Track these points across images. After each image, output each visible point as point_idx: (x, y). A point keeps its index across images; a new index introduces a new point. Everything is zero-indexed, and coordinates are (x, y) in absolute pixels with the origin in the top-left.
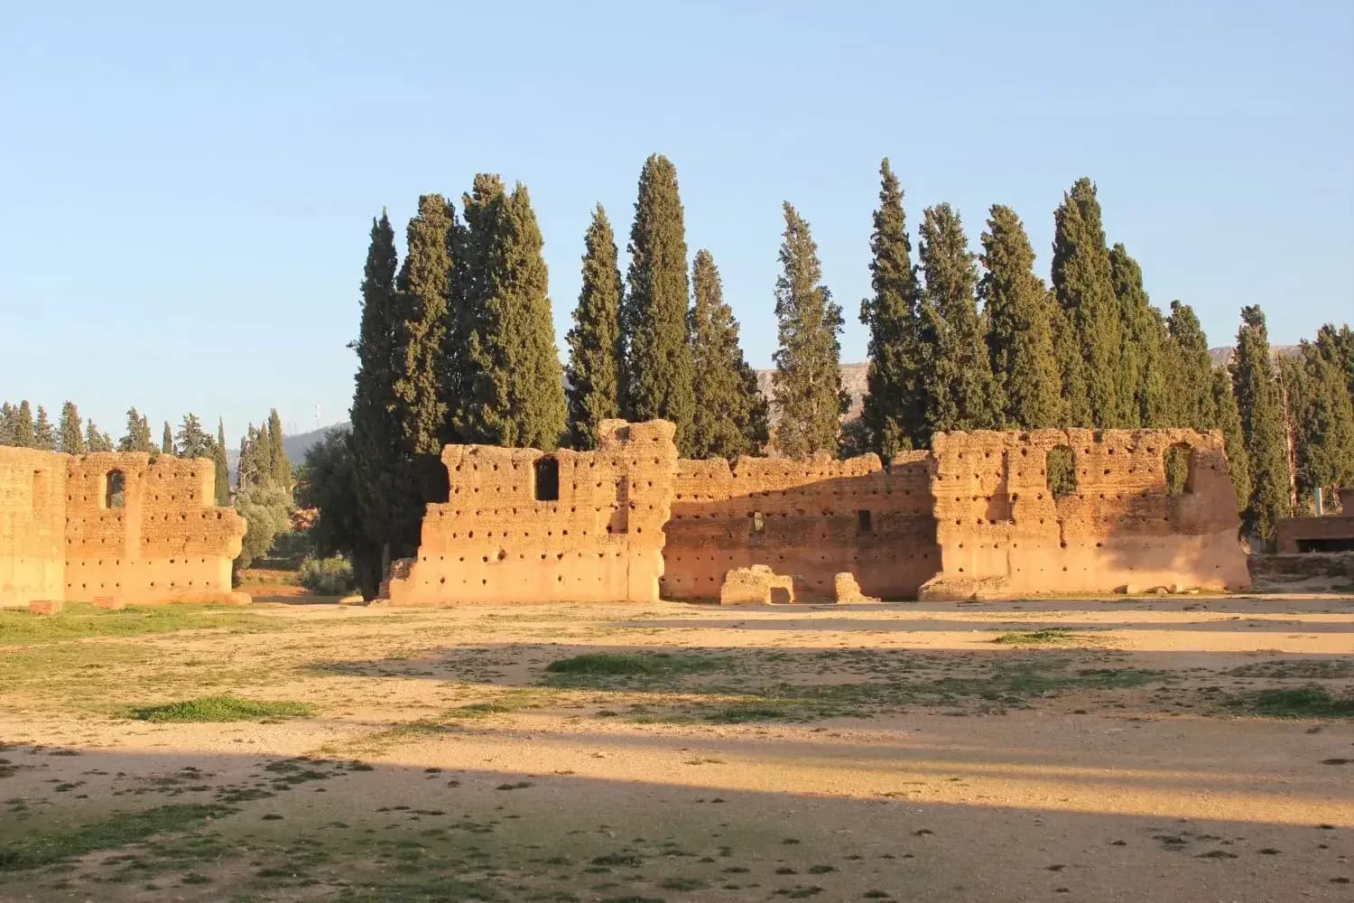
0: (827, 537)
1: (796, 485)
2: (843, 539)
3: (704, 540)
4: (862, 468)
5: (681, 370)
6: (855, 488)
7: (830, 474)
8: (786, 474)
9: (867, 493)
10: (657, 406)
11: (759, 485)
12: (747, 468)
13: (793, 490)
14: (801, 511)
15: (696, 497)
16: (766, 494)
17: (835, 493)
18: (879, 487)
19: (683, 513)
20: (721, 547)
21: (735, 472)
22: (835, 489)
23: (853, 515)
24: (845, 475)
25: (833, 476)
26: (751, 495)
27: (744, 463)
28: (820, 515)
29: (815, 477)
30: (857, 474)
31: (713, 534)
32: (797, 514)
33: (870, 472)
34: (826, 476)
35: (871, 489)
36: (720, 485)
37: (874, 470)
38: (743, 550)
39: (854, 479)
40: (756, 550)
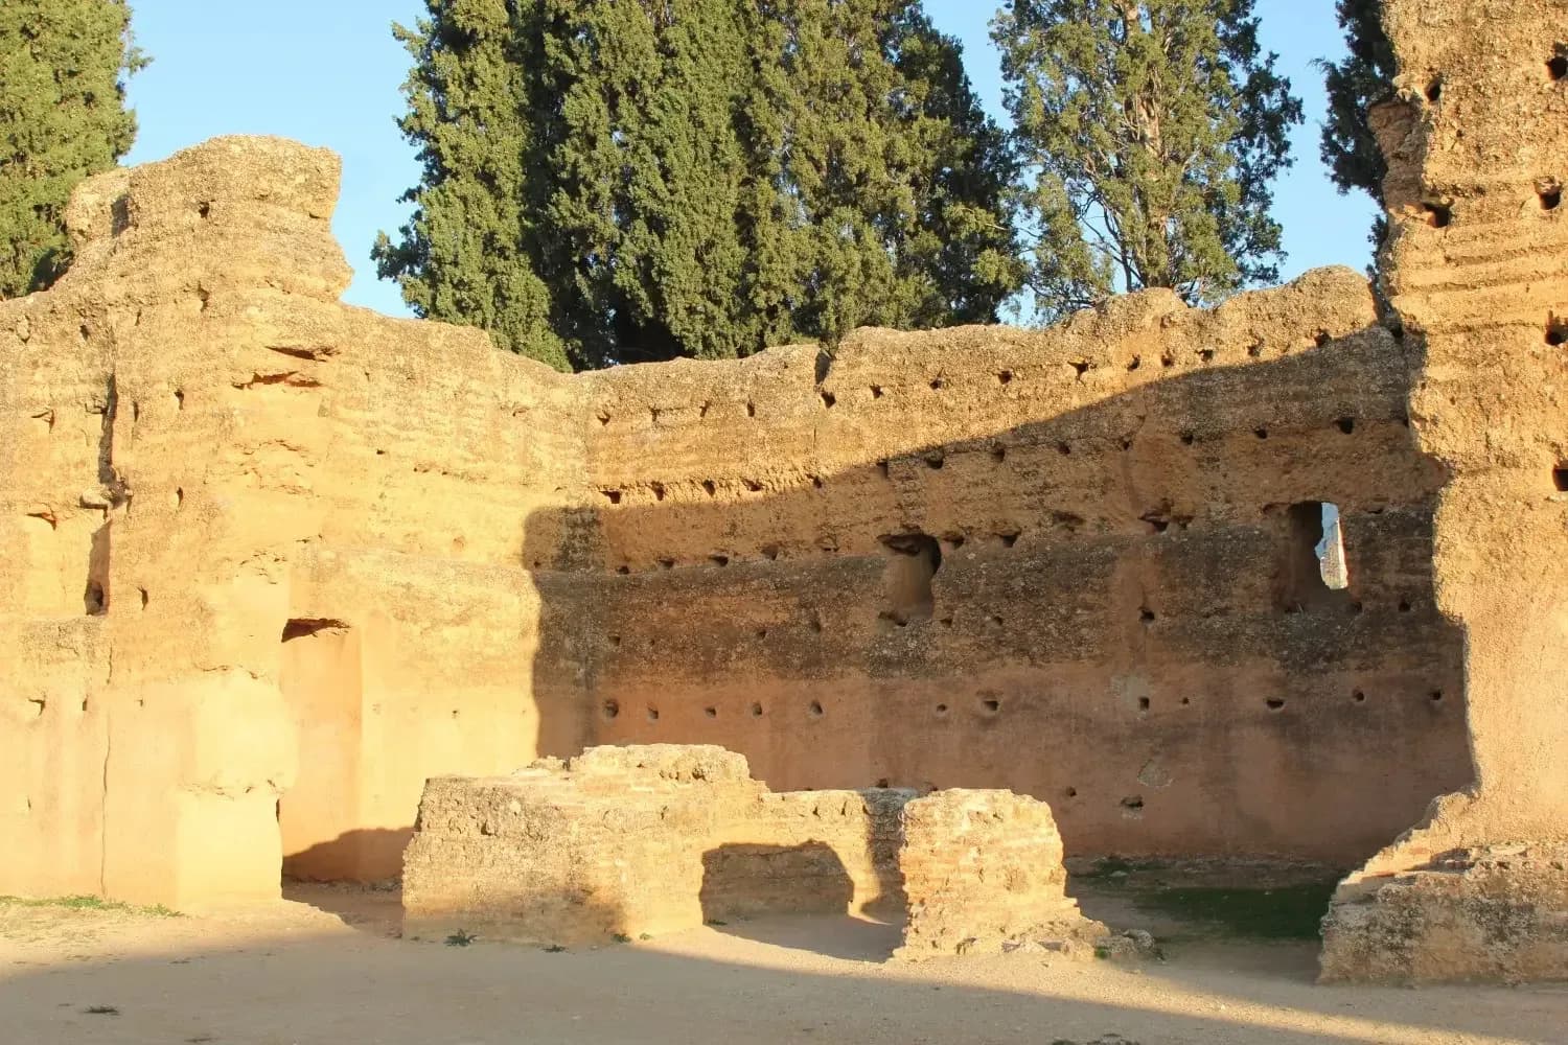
0: (1161, 620)
1: (1040, 412)
2: (1217, 623)
3: (731, 642)
4: (1290, 324)
5: (685, 64)
6: (1265, 410)
7: (1167, 363)
8: (1005, 377)
9: (1313, 425)
10: (604, 186)
11: (905, 426)
12: (867, 369)
13: (1027, 436)
14: (1069, 520)
15: (709, 486)
16: (934, 458)
17: (1188, 439)
18: (1359, 402)
19: (677, 548)
20: (780, 666)
21: (829, 385)
22: (1184, 422)
23: (1266, 525)
24: (1218, 361)
25: (1177, 370)
26: (883, 465)
27: (860, 350)
28: (1137, 530)
29: (1110, 378)
30: (1268, 354)
31: (761, 618)
32: (1056, 534)
33: (1323, 340)
34: (1152, 369)
35: (1329, 406)
36: (780, 439)
37: (1337, 329)
38: (856, 678)
39: (1256, 374)
40: (899, 675)
